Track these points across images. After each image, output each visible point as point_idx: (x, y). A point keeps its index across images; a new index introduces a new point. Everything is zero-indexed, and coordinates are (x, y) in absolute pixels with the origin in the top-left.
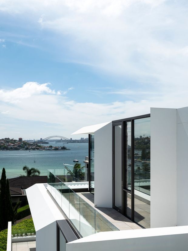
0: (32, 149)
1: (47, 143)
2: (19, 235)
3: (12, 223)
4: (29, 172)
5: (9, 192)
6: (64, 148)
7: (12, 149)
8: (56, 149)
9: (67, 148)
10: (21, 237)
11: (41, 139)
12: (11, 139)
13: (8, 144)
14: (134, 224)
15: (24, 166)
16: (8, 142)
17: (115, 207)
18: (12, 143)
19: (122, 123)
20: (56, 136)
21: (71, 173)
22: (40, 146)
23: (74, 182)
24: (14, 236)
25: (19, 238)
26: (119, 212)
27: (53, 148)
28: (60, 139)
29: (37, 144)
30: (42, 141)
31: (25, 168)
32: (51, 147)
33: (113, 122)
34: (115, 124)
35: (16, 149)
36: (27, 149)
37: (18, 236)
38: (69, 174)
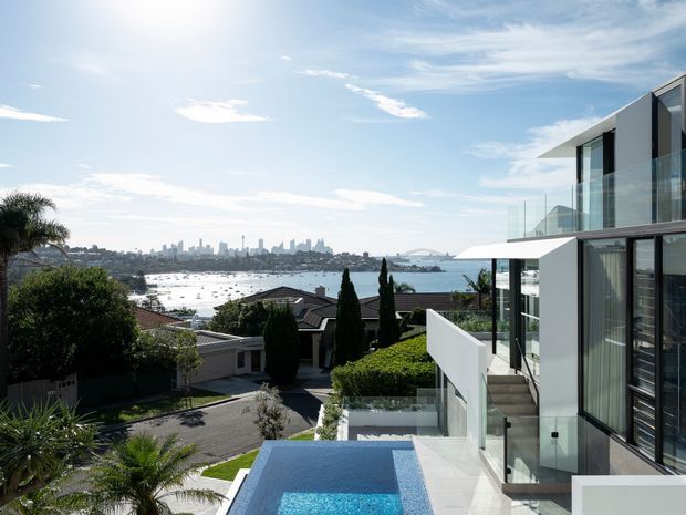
1: (408, 261)
7: (352, 269)
9: (441, 269)
11: (398, 254)
13: (347, 262)
16: (347, 259)
18: (352, 260)
22: (396, 266)
27: (418, 269)
28: (428, 254)
29: (391, 263)
35: (359, 270)
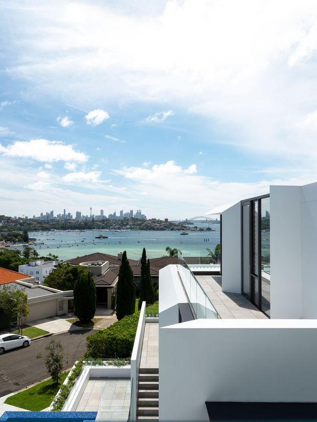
0: (177, 229)
2: (153, 315)
3: (146, 303)
4: (172, 253)
5: (149, 272)
6: (209, 229)
7: (158, 229)
8: (201, 230)
9: (212, 229)
10: (154, 318)
11: (186, 219)
12: (157, 219)
13: (154, 225)
14: (261, 313)
15: (167, 247)
16: (155, 222)
17: (243, 294)
18: (158, 223)
19: (249, 202)
20: (202, 217)
21: (213, 255)
22: (185, 227)
23: (212, 265)
24: (148, 316)
25: (152, 318)
26: (247, 298)
27: (198, 229)
28: (205, 219)
29: (182, 225)
30: (187, 222)
31: (167, 249)
32: (196, 227)
33: (242, 202)
34: (243, 203)
35: (162, 229)
36: (172, 229)
37: (151, 316)
38: (210, 256)
